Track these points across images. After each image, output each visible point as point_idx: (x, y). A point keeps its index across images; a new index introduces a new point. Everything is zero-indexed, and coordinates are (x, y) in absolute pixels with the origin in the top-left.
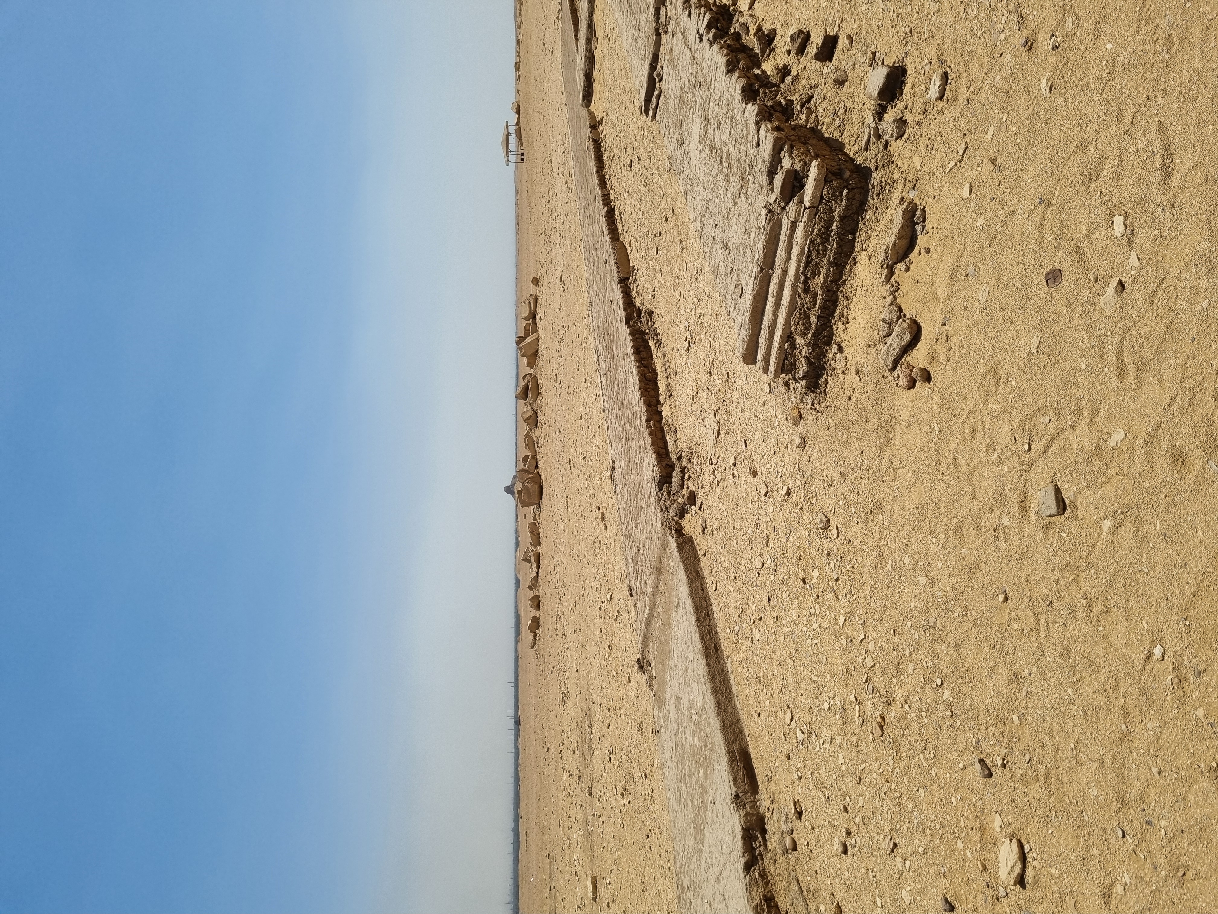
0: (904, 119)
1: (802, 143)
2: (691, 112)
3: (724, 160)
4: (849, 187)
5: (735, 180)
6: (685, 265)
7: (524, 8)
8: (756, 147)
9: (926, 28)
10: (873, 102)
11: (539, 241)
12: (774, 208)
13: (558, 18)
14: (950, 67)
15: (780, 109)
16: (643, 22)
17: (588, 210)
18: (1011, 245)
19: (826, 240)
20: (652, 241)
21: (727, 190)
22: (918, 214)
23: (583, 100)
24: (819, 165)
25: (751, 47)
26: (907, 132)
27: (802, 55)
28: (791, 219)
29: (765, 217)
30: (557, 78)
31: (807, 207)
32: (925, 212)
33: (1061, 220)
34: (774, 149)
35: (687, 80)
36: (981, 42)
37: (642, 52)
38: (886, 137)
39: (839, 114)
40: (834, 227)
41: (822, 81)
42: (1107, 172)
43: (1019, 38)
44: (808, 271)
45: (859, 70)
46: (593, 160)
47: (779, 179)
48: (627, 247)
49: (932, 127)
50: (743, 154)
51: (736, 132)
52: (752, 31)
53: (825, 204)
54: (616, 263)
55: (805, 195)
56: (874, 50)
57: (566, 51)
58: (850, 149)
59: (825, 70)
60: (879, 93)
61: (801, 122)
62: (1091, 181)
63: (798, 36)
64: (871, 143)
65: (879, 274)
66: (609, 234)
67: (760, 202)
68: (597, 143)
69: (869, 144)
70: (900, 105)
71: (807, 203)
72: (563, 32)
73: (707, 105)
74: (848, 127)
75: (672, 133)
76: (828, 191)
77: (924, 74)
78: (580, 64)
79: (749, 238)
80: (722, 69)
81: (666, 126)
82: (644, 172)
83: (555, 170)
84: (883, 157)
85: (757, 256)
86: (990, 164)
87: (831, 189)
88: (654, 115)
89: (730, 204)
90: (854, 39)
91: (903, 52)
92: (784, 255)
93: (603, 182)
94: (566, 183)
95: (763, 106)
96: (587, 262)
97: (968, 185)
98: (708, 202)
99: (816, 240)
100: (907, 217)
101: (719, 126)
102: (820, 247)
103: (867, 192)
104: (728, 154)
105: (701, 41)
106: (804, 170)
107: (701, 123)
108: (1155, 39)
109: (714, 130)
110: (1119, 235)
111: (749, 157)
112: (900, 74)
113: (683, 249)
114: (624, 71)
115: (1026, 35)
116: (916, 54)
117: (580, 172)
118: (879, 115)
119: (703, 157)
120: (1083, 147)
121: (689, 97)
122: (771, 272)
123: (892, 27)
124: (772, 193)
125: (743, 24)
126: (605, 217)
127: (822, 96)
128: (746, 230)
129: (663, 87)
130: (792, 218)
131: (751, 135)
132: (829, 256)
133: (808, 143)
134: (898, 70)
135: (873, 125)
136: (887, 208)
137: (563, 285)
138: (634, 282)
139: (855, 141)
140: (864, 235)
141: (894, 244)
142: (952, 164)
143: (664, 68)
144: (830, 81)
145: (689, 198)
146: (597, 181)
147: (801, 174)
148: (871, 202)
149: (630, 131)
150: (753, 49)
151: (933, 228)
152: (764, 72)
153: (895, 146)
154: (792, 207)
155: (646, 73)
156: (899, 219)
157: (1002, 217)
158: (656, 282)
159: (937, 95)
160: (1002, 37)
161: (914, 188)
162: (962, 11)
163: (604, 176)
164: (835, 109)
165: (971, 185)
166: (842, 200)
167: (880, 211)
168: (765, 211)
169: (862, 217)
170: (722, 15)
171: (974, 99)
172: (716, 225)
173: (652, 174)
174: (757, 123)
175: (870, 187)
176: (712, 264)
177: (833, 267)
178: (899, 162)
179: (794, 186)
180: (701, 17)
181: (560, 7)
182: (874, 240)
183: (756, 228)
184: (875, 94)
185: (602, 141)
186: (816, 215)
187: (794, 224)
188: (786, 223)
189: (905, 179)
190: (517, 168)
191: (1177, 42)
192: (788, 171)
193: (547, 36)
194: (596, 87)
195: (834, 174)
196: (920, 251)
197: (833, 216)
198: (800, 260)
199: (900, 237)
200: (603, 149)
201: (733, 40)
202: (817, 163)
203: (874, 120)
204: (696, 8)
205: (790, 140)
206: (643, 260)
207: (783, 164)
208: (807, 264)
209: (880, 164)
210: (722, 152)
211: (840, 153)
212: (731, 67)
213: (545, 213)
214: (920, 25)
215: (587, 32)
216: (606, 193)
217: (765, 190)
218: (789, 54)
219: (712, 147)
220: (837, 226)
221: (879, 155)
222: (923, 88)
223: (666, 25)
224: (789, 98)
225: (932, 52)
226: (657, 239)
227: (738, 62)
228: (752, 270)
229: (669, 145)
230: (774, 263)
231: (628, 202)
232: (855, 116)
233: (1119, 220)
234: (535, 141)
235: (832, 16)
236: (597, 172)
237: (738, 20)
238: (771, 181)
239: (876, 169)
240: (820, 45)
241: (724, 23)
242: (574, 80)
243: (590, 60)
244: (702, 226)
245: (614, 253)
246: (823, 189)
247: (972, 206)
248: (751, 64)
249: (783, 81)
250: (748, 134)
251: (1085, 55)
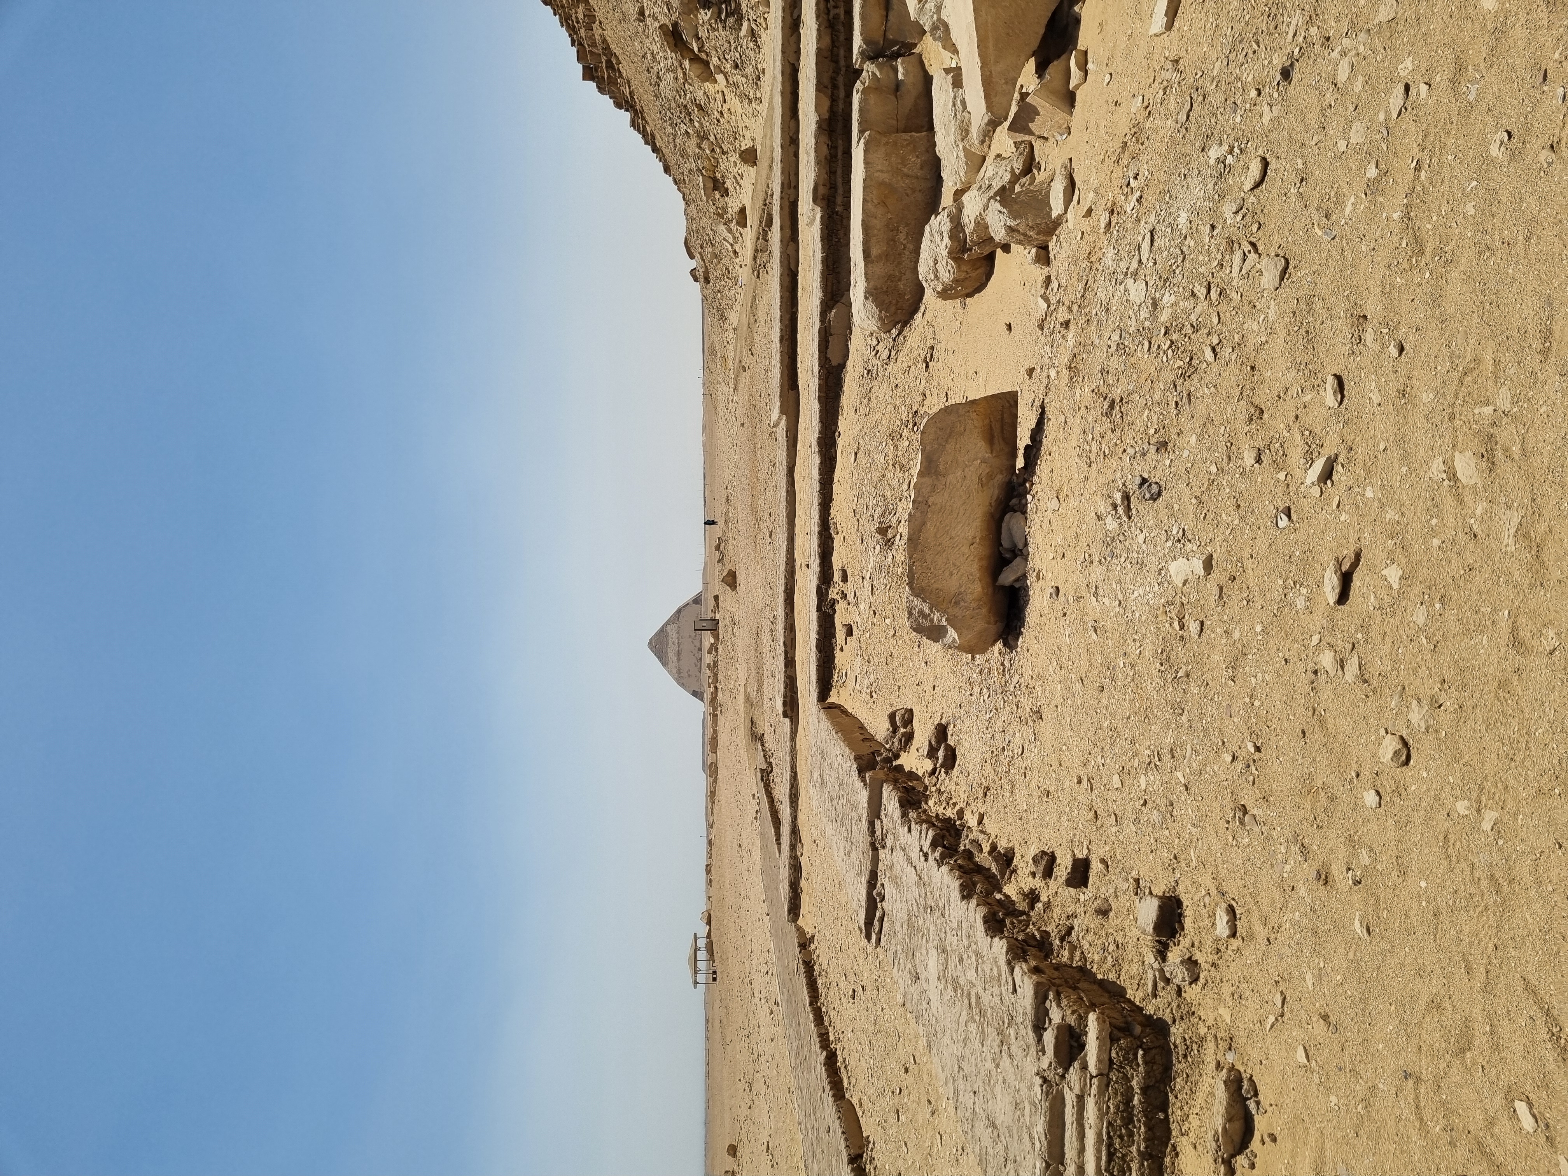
0: (1194, 959)
1: (1070, 987)
2: (924, 941)
3: (974, 1005)
4: (1144, 1047)
5: (991, 1032)
6: (938, 1137)
7: (716, 807)
8: (1013, 993)
9: (1192, 854)
10: (1149, 938)
11: (737, 1090)
12: (1050, 1075)
13: (756, 818)
14: (1233, 899)
15: (1035, 943)
16: (855, 834)
17: (801, 1053)
18: (1386, 1136)
19: (1128, 1120)
20: (890, 1101)
21: (983, 1045)
22: (1246, 1084)
23: (789, 913)
24: (1098, 1019)
25: (987, 867)
26: (1202, 976)
27: (1050, 877)
28: (1075, 1092)
29: (1039, 1089)
30: (755, 885)
31: (1094, 1074)
32: (1253, 1081)
33: (1444, 1103)
34: (1036, 998)
35: (914, 902)
36: (1264, 872)
37: (857, 868)
38: (1177, 981)
39: (1110, 950)
40: (1136, 1101)
41: (1080, 910)
42: (1480, 1040)
43: (1309, 870)
44: (1114, 1168)
45: (1123, 899)
46: (805, 988)
47: (1049, 1037)
48: (857, 1107)
49: (1233, 970)
50: (997, 999)
51: (983, 970)
52: (986, 848)
53: (1117, 1070)
54: (843, 1133)
55: (1088, 1059)
56: (1137, 877)
57: (766, 855)
58: (1135, 995)
59: (1082, 897)
60: (1155, 928)
61: (1064, 960)
62: (1463, 1051)
63: (1042, 858)
64: (1159, 989)
65: (1214, 1172)
66: (831, 1089)
67: (1030, 1065)
68: (809, 966)
69: (1156, 989)
70: (1185, 942)
71: (1093, 1068)
72: (762, 835)
73: (943, 935)
74: (1126, 967)
75: (902, 964)
76: (1117, 1053)
77: (1205, 906)
78: (784, 872)
79: (1023, 1116)
80: (956, 894)
81: (895, 955)
82: (871, 1006)
83: (757, 994)
84: (1179, 1006)
85: (1038, 1145)
86: (1321, 1021)
87: (1121, 1049)
88: (879, 941)
89: (989, 1065)
90: (1109, 863)
91: (1172, 880)
92: (1076, 1144)
93: (818, 1017)
94: (771, 1013)
95: (1012, 940)
96: (803, 1127)
97: (1301, 1047)
98: (960, 1059)
99: (1116, 1121)
100: (1232, 1090)
101: (961, 961)
102: (1123, 1131)
103: (1169, 1053)
104: (978, 997)
105: (926, 860)
106: (1080, 1025)
107: (939, 955)
108: (1476, 879)
109: (956, 965)
110: (1531, 1131)
111: (1006, 1004)
112: (1175, 905)
113: (933, 1113)
114: (837, 881)
115: (1316, 867)
116: (1188, 883)
117: (789, 1002)
118: (1162, 954)
119: (946, 998)
120: (1434, 1005)
121: (920, 923)
122: (1061, 1168)
123: (1152, 852)
124: (1044, 1054)
125: (974, 841)
126: (825, 1065)
127: (1084, 927)
128: (1017, 1104)
129: (886, 908)
130: (1077, 1090)
131: (1004, 977)
132: (1138, 1143)
133: (1079, 988)
134: (1171, 900)
135: (1156, 966)
136: (1201, 1075)
137: (770, 1157)
138: (870, 1161)
139: (1138, 985)
140: (1179, 1112)
141: (1225, 1129)
142: (1272, 1019)
143: (886, 886)
144: (1090, 911)
145: (934, 1051)
146: (811, 1016)
147: (1078, 1030)
148: (1178, 1067)
149: (849, 952)
150: (989, 869)
151: (1271, 1105)
152: (1007, 897)
153: (1192, 993)
154: (1074, 1074)
155: (863, 890)
156: (1221, 1093)
157: (1361, 1095)
158: (901, 1161)
159: (1227, 932)
160: (1288, 868)
161: (1230, 1049)
162: (1231, 838)
163: (820, 1009)
164: (1104, 944)
165: (1304, 1047)
166: (1138, 1065)
167: (1193, 1078)
168: (1038, 1081)
169: (1170, 1087)
170: (948, 831)
171: (1276, 939)
172: (975, 1092)
173: (883, 1010)
174: (1009, 963)
175: (1172, 1047)
176: (977, 1150)
177: (1147, 1160)
178: (1202, 1013)
179: (1071, 1047)
180: (923, 833)
181: (757, 808)
182: (1194, 1121)
183: (1030, 1103)
184: (1150, 929)
185: (815, 963)
186: (1108, 1085)
187: (1081, 1099)
188: (1070, 1098)
189: (1216, 1037)
190: (707, 990)
191: (1505, 883)
192: (1059, 1028)
193: (744, 836)
194: (804, 898)
195: (1120, 1029)
196: (1262, 1138)
197: (1132, 1087)
198: (1098, 1151)
199: (1229, 1119)
200: (816, 973)
201: (964, 858)
202: (1095, 1017)
203: (1156, 959)
204: (917, 823)
205: (1054, 984)
206: (879, 1128)
207: (1052, 1016)
208: (1111, 1156)
209: (1178, 1016)
210: (969, 995)
211: (1122, 1000)
212: (967, 893)
213: (744, 1051)
214: (1186, 849)
215: (791, 839)
216: (824, 1031)
217: (1033, 1050)
218: (1034, 877)
219: (956, 986)
220: (1140, 1101)
221: (1173, 1003)
222: (1207, 922)
223: (883, 840)
224: (1044, 928)
225: (1207, 881)
226: (897, 1098)
227: (974, 884)
228: (1035, 1164)
229: (901, 978)
230: (1063, 1155)
231: (854, 1045)
232: (1131, 952)
233: (1521, 1107)
234: (730, 956)
235: (1078, 837)
236: (811, 1004)
237: (967, 836)
238: (1040, 1039)
239: (1174, 1021)
240: (1070, 867)
241: (952, 839)
242: (777, 889)
243: (796, 868)
244: (956, 1092)
245: (839, 1118)
246: (1111, 1050)
247: (1315, 1078)
248: (991, 888)
249: (1032, 908)
250: (999, 975)
251: (1397, 892)
